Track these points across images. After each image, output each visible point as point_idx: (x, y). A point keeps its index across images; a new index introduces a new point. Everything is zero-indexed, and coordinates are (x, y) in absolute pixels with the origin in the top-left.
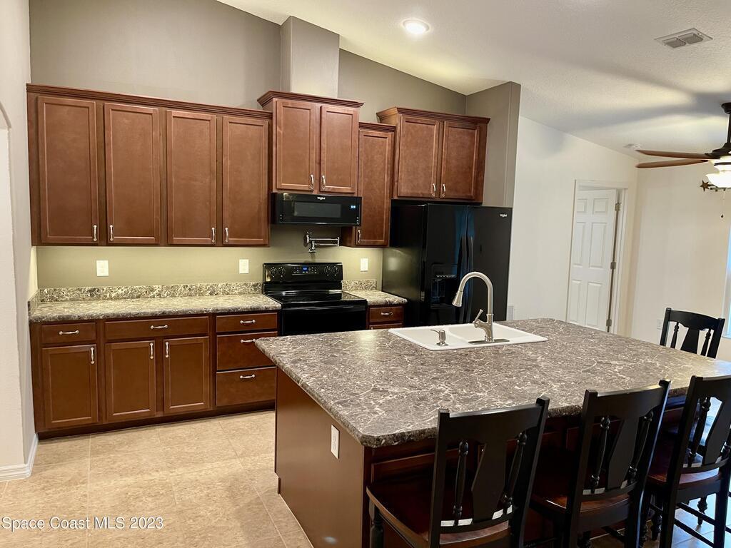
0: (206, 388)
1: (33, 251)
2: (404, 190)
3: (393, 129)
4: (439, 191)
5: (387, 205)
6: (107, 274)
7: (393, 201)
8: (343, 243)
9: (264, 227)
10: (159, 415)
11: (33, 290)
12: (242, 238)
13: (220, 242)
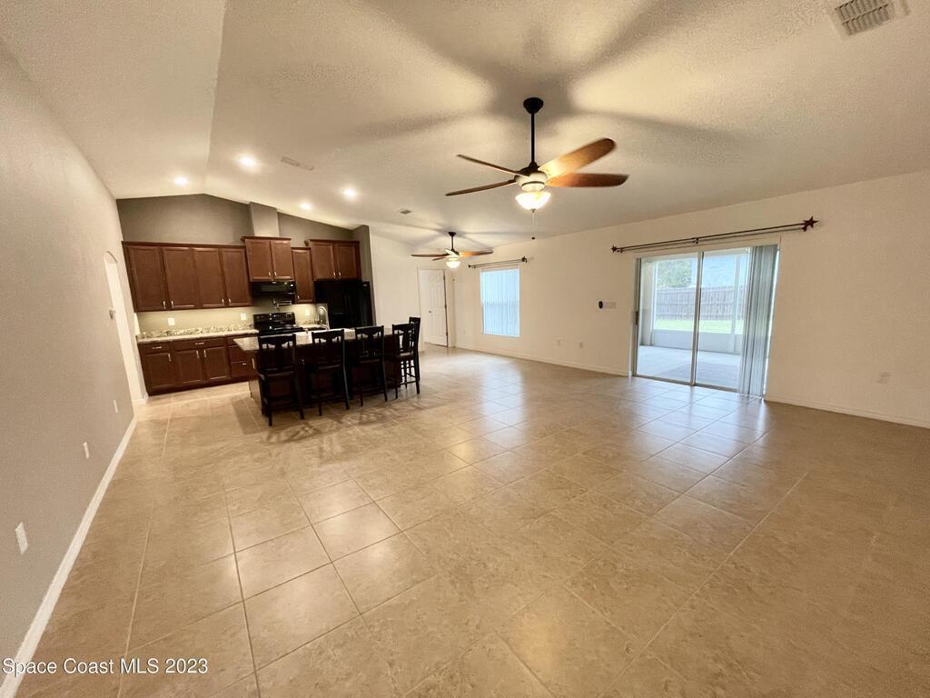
0: (227, 370)
1: (135, 315)
2: (319, 276)
3: (310, 249)
4: (337, 275)
5: (311, 284)
6: (173, 324)
7: (315, 283)
8: (293, 303)
9: (249, 298)
10: (205, 382)
11: (137, 332)
12: (238, 302)
13: (227, 306)
